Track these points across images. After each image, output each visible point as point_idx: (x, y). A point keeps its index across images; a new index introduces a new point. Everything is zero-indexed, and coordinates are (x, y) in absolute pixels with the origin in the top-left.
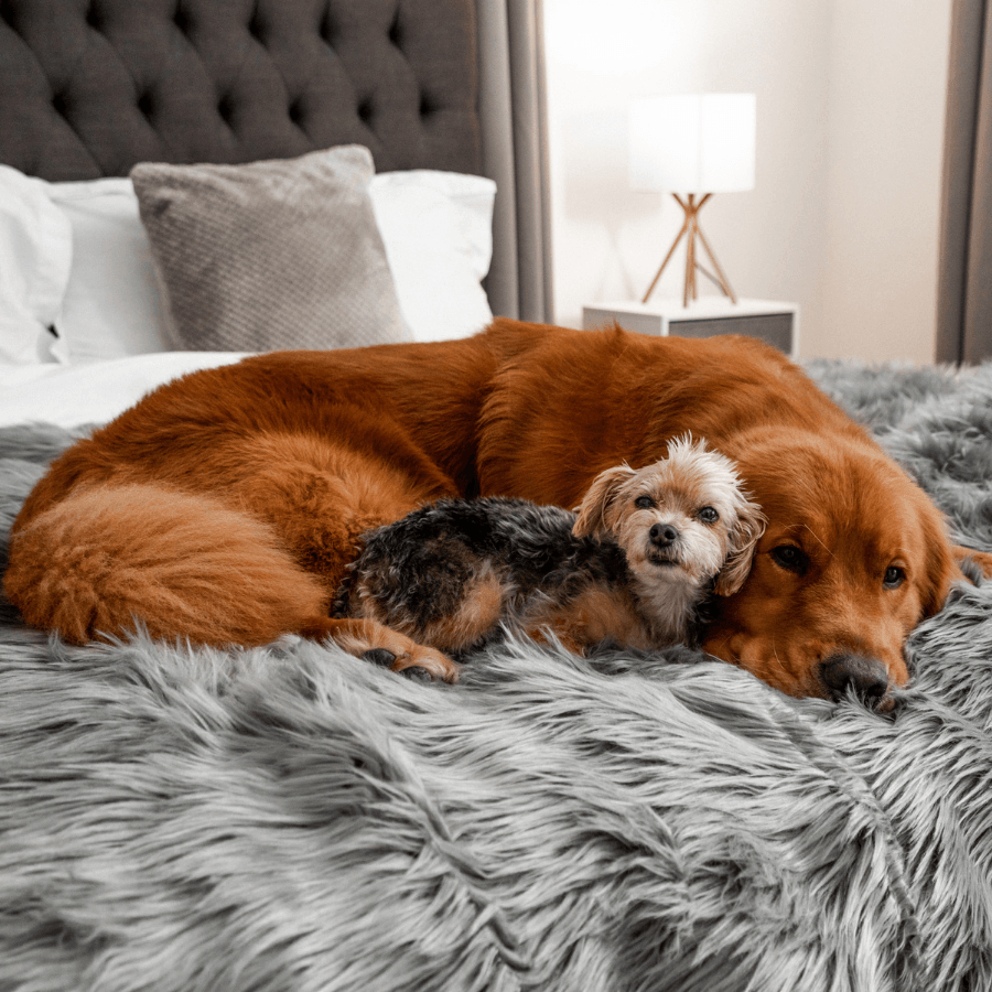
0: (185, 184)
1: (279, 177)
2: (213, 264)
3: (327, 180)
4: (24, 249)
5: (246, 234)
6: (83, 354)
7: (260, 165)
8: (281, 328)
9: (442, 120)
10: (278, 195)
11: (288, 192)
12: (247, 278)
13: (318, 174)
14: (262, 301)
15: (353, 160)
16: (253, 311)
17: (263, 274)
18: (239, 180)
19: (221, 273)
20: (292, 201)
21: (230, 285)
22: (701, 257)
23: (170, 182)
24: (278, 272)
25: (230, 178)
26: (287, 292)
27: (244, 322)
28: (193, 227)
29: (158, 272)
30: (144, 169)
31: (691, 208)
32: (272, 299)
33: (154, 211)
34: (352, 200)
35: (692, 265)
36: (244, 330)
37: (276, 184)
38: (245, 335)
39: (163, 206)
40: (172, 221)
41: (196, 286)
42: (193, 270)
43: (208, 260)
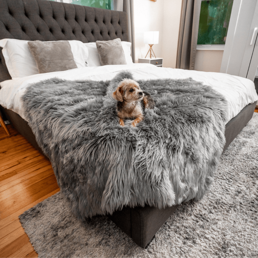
0: (102, 43)
2: (107, 54)
3: (117, 43)
5: (110, 50)
6: (91, 66)
7: (109, 41)
9: (124, 34)
10: (113, 45)
11: (114, 44)
12: (111, 56)
14: (113, 59)
15: (119, 40)
18: (108, 43)
20: (114, 46)
21: (109, 56)
22: (152, 53)
23: (101, 43)
24: (114, 55)
25: (107, 43)
26: (115, 57)
28: (104, 49)
29: (99, 55)
30: (98, 41)
31: (151, 46)
33: (99, 47)
34: (120, 46)
35: (151, 54)
37: (112, 43)
39: (100, 46)
40: (101, 48)
41: (105, 57)
42: (104, 55)
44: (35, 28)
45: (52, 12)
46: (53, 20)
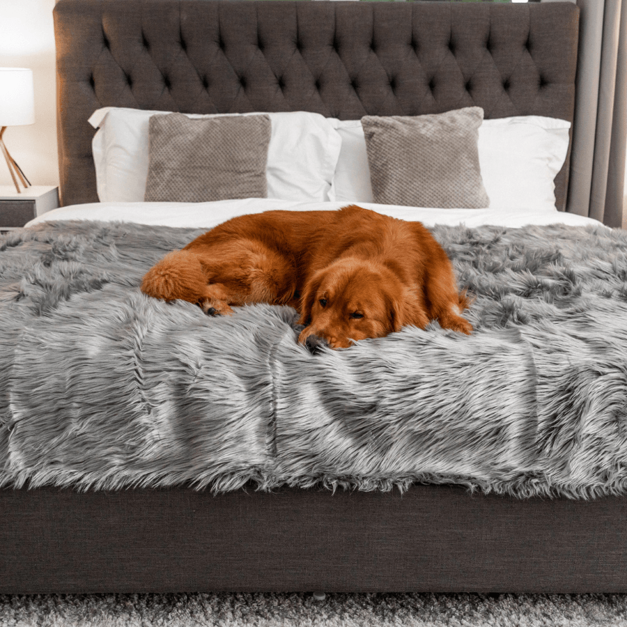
0: (383, 126)
1: (427, 123)
2: (387, 162)
3: (452, 124)
4: (320, 150)
5: (403, 149)
8: (413, 193)
10: (423, 131)
11: (428, 130)
12: (400, 169)
13: (447, 121)
14: (405, 180)
16: (400, 184)
17: (407, 168)
19: (390, 166)
20: (429, 134)
21: (392, 172)
23: (376, 124)
24: (414, 167)
26: (417, 177)
27: (396, 189)
28: (382, 145)
30: (366, 118)
32: (410, 179)
33: (368, 137)
36: (396, 193)
37: (424, 126)
38: (396, 195)
39: (372, 135)
40: (374, 142)
41: (379, 171)
42: (379, 164)
43: (385, 160)
44: (197, 78)
45: (255, 33)
46: (254, 55)
